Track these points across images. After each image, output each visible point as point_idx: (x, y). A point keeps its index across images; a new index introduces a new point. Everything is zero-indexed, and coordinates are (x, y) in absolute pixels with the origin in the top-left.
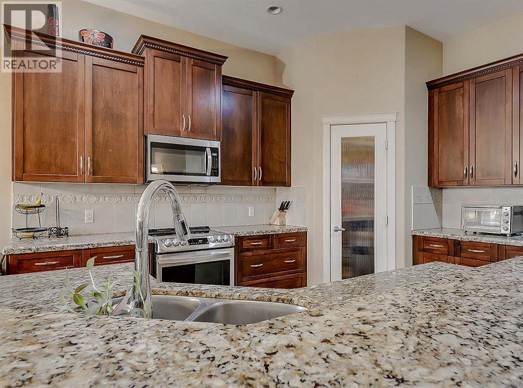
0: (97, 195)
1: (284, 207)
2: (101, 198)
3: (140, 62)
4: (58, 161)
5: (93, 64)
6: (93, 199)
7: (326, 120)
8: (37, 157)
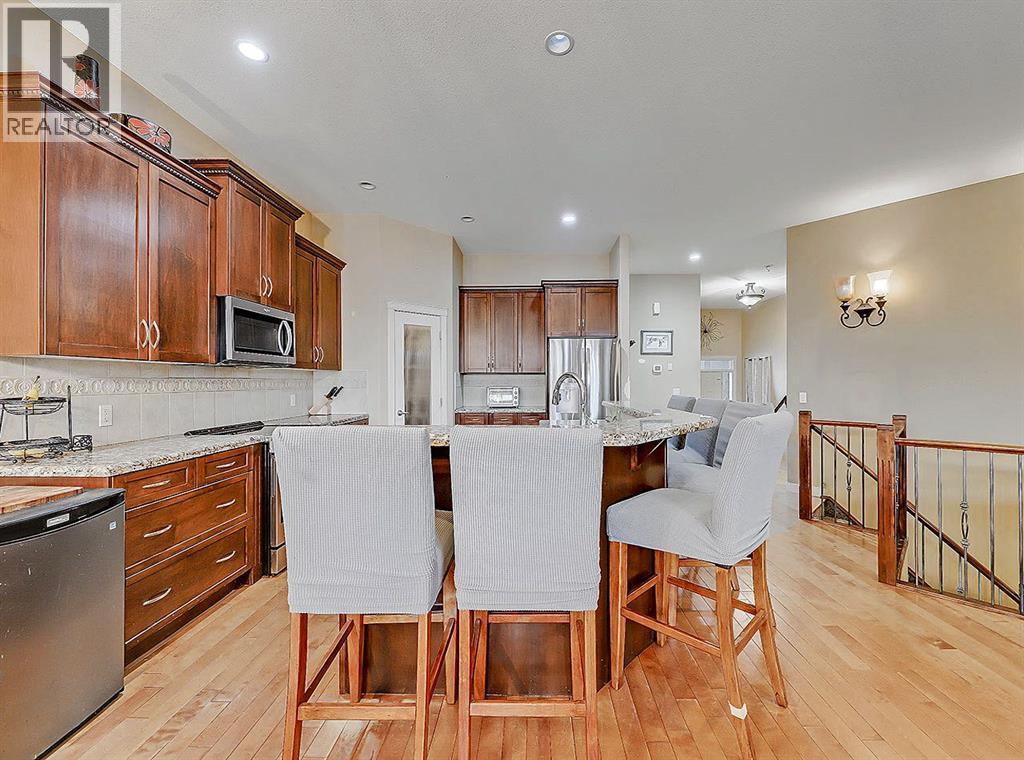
0: (118, 380)
1: (333, 393)
2: (123, 386)
3: (213, 191)
4: (110, 323)
5: (160, 180)
6: (111, 387)
7: (391, 305)
8: (80, 316)
